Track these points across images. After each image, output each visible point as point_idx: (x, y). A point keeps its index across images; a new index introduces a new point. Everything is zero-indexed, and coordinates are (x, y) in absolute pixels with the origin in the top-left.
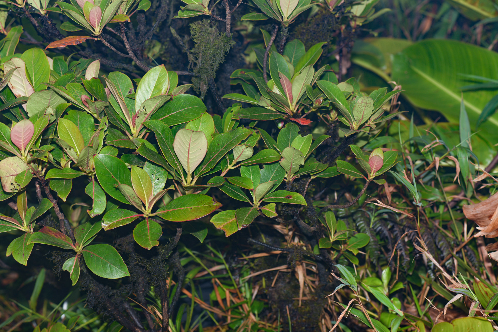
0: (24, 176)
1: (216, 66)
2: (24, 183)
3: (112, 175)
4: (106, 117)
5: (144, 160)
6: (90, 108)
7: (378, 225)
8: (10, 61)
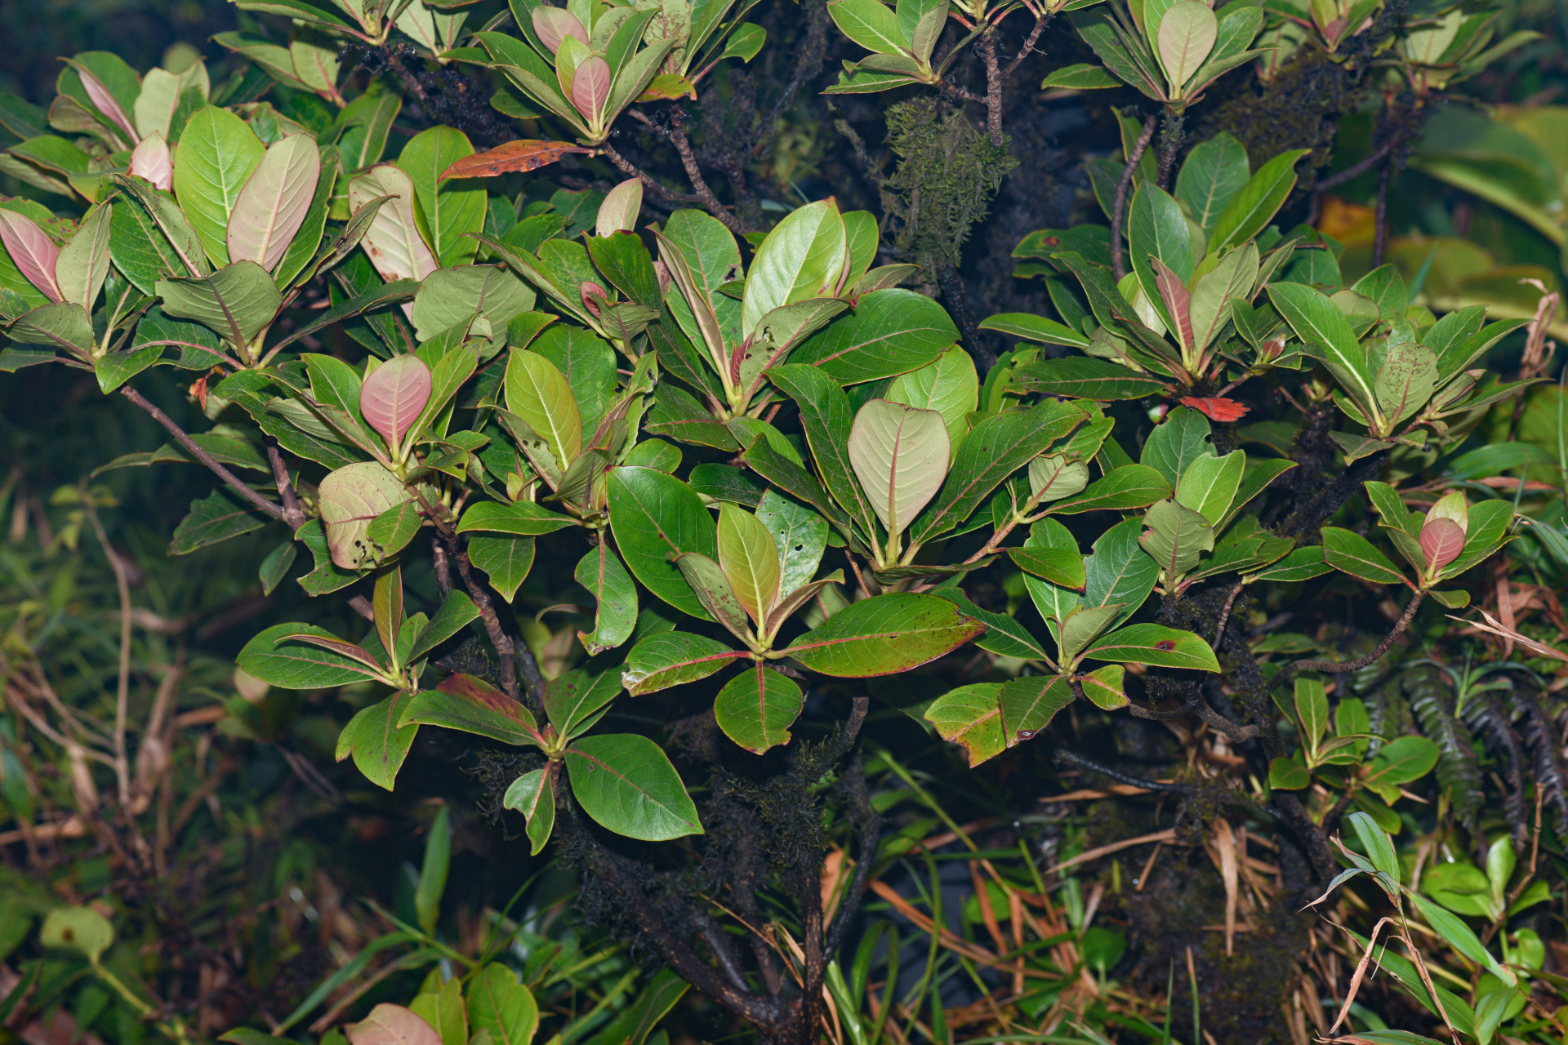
0: (395, 520)
1: (962, 229)
2: (396, 541)
3: (660, 531)
4: (654, 354)
5: (763, 485)
6: (605, 322)
7: (1479, 711)
8: (367, 176)
